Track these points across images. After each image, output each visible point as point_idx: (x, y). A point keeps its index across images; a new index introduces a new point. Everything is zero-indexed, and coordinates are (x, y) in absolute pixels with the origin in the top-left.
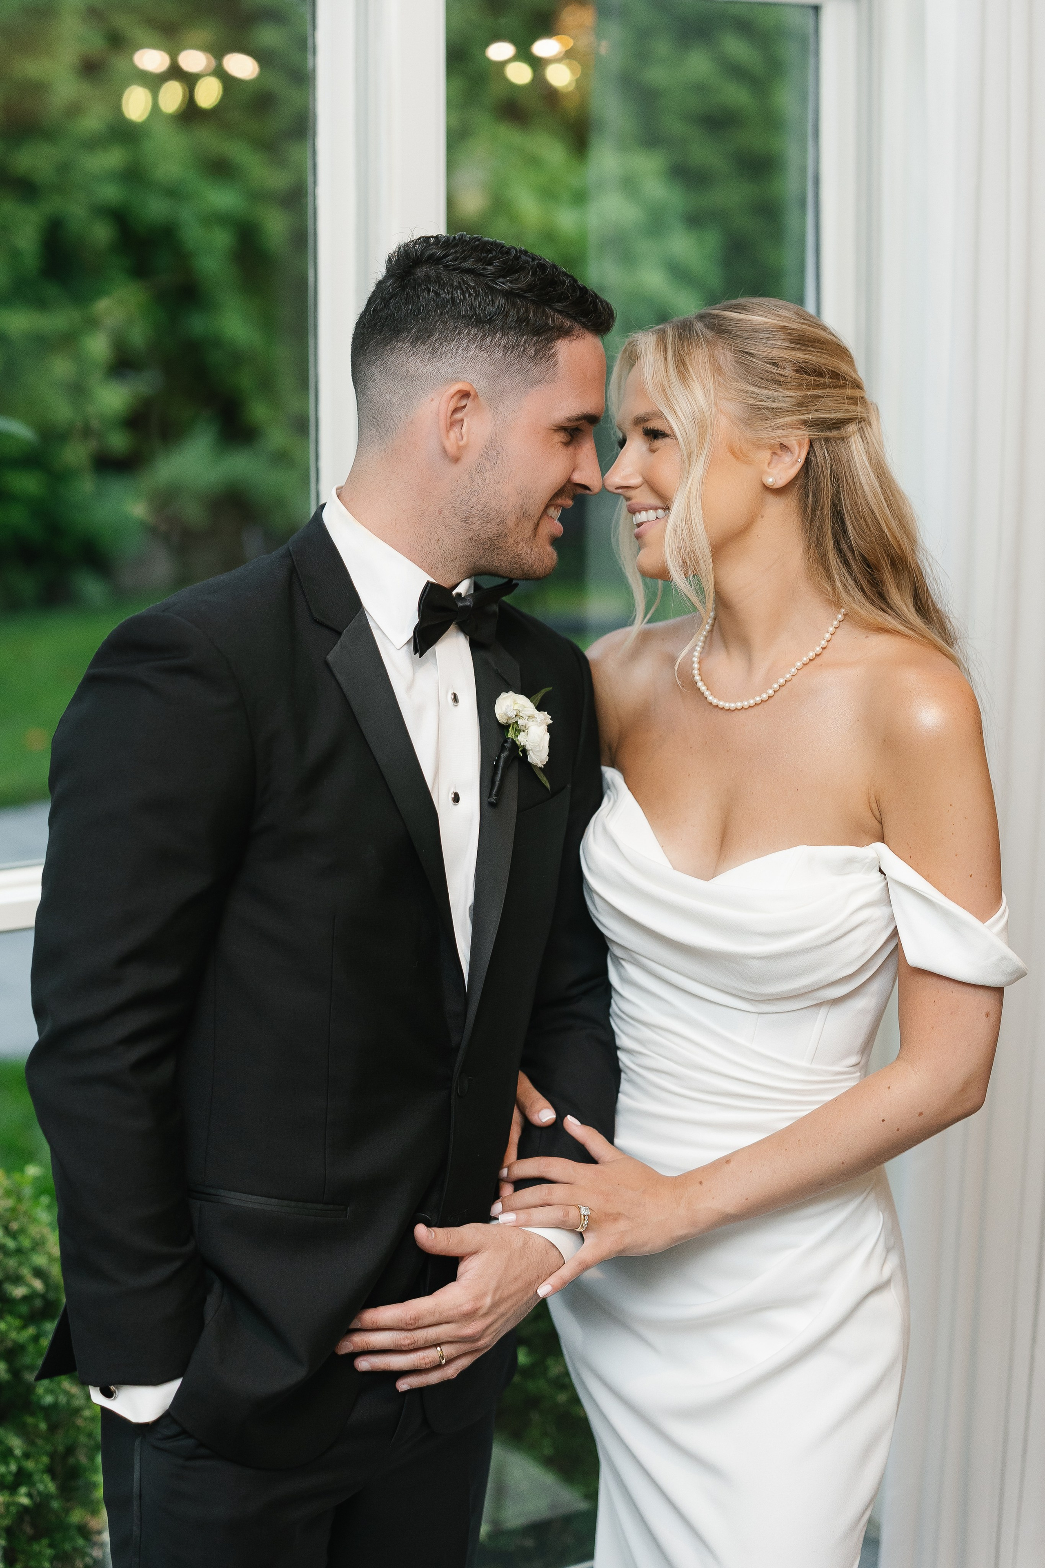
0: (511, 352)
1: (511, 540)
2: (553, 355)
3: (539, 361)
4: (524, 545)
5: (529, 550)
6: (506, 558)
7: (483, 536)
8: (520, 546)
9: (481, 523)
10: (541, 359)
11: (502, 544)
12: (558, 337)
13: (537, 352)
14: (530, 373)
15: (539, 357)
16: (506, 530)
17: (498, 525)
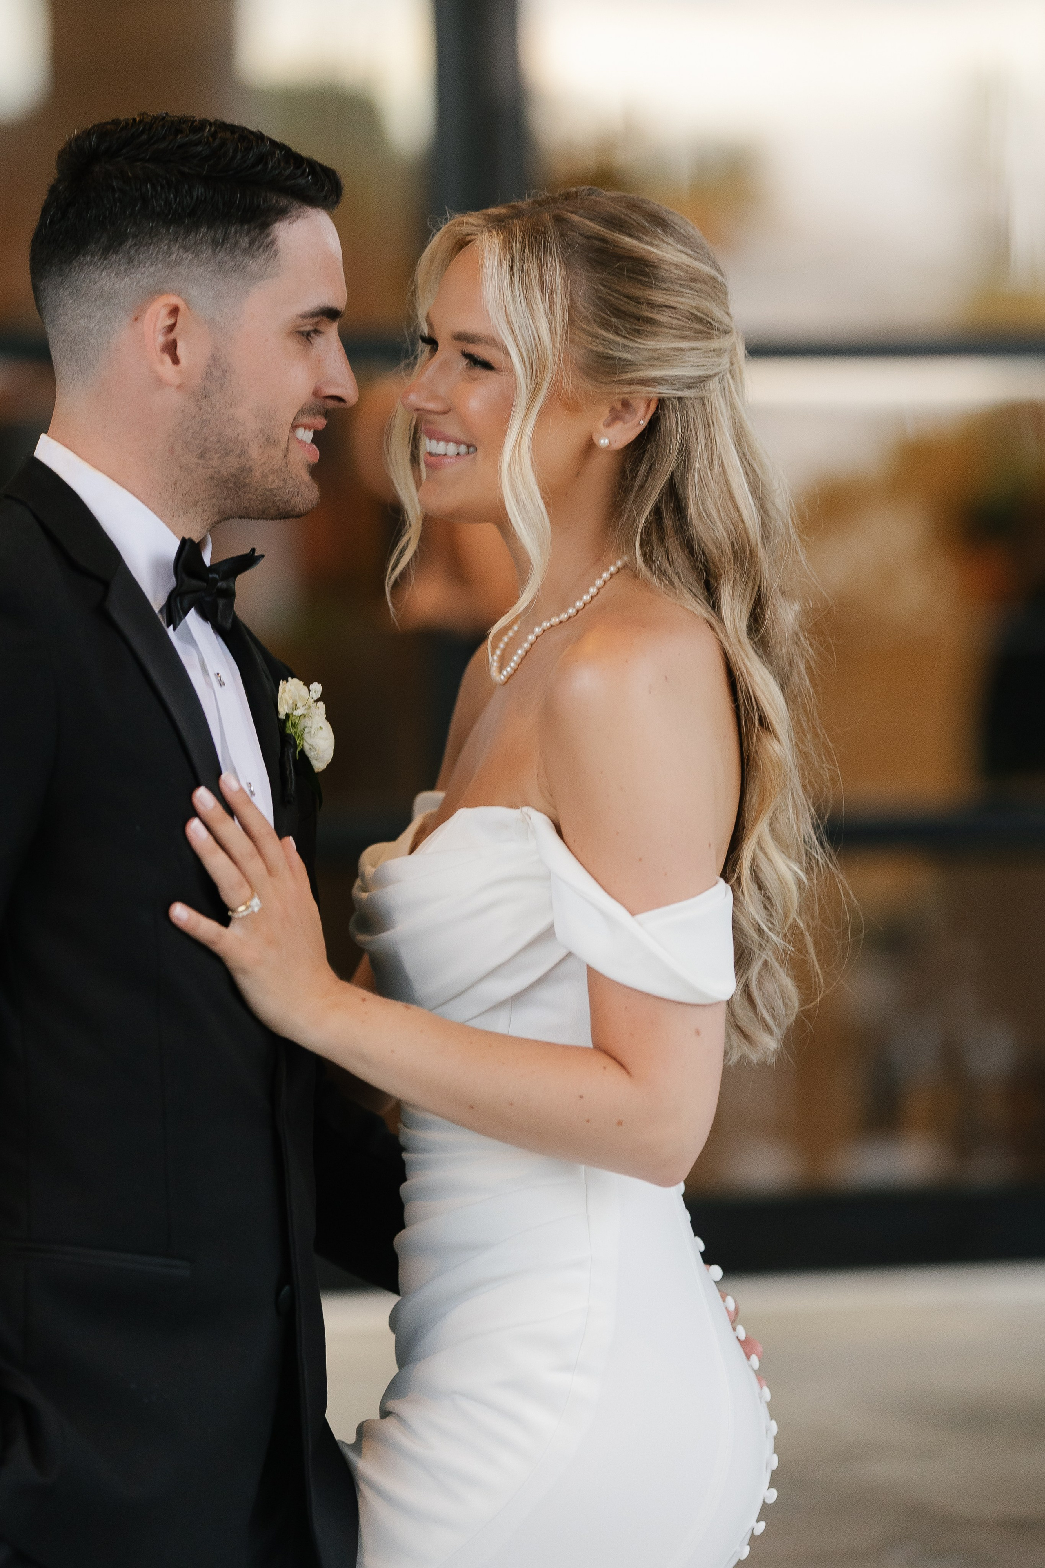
0: (221, 249)
1: (257, 474)
2: (273, 243)
3: (256, 253)
4: (275, 478)
5: (282, 483)
6: (255, 497)
7: (224, 472)
8: (270, 478)
9: (220, 458)
10: (258, 249)
11: (248, 480)
12: (275, 221)
13: (252, 242)
14: (248, 269)
15: (255, 248)
16: (250, 462)
17: (239, 457)
